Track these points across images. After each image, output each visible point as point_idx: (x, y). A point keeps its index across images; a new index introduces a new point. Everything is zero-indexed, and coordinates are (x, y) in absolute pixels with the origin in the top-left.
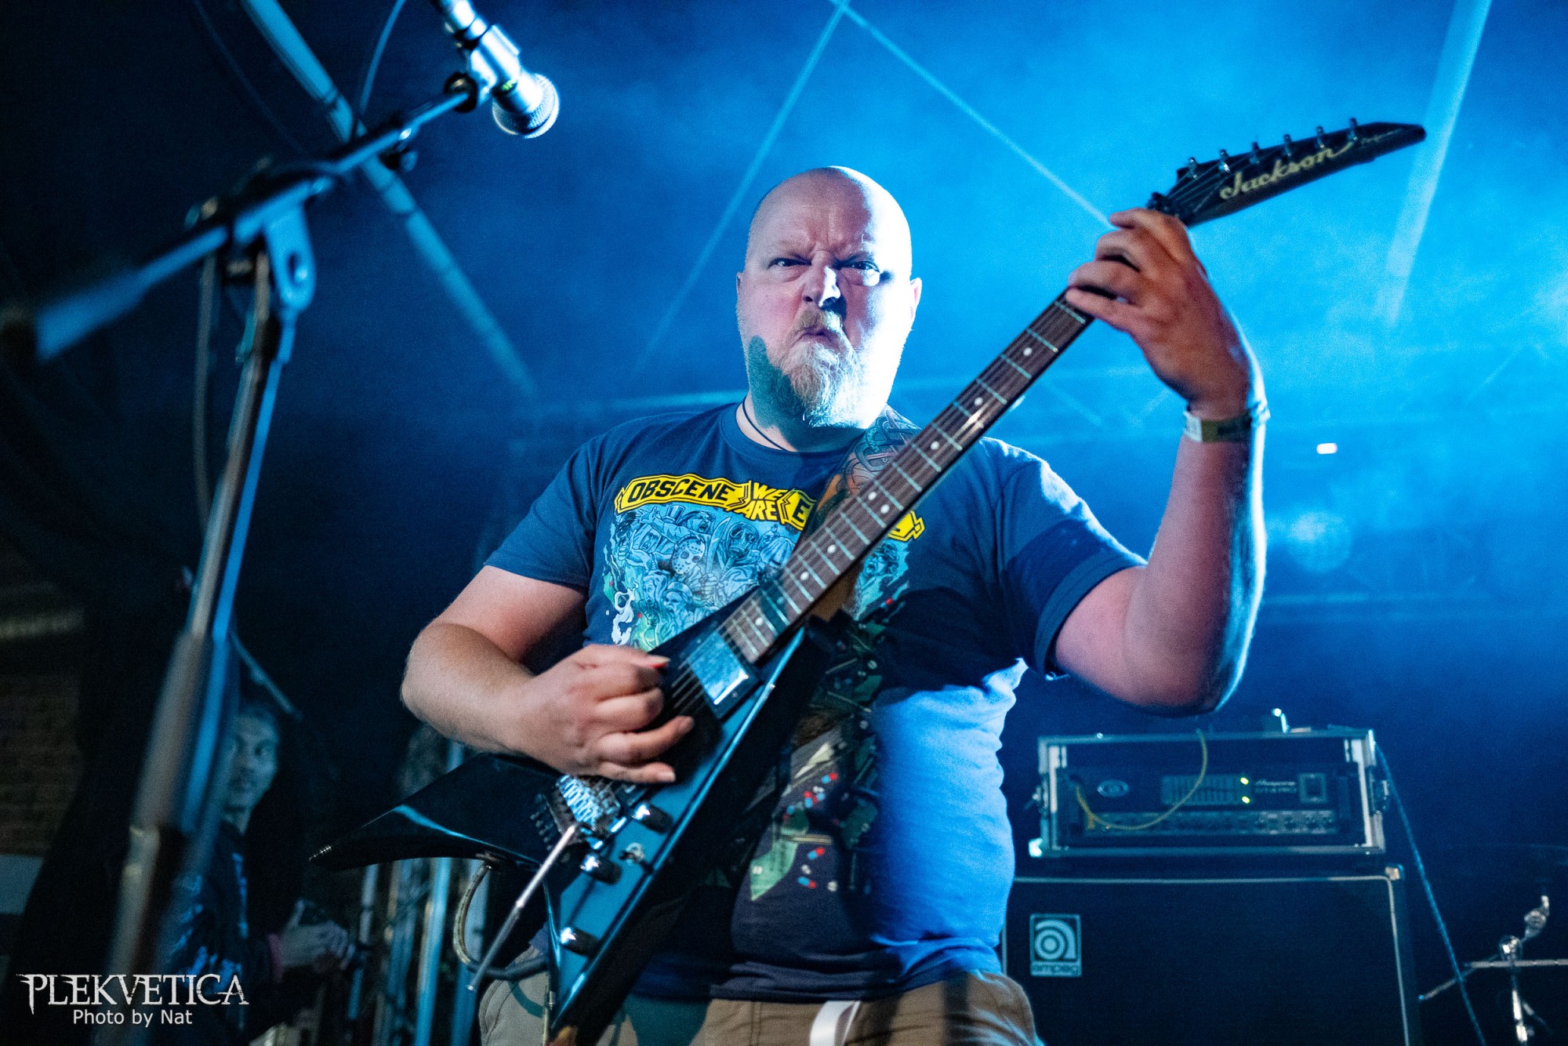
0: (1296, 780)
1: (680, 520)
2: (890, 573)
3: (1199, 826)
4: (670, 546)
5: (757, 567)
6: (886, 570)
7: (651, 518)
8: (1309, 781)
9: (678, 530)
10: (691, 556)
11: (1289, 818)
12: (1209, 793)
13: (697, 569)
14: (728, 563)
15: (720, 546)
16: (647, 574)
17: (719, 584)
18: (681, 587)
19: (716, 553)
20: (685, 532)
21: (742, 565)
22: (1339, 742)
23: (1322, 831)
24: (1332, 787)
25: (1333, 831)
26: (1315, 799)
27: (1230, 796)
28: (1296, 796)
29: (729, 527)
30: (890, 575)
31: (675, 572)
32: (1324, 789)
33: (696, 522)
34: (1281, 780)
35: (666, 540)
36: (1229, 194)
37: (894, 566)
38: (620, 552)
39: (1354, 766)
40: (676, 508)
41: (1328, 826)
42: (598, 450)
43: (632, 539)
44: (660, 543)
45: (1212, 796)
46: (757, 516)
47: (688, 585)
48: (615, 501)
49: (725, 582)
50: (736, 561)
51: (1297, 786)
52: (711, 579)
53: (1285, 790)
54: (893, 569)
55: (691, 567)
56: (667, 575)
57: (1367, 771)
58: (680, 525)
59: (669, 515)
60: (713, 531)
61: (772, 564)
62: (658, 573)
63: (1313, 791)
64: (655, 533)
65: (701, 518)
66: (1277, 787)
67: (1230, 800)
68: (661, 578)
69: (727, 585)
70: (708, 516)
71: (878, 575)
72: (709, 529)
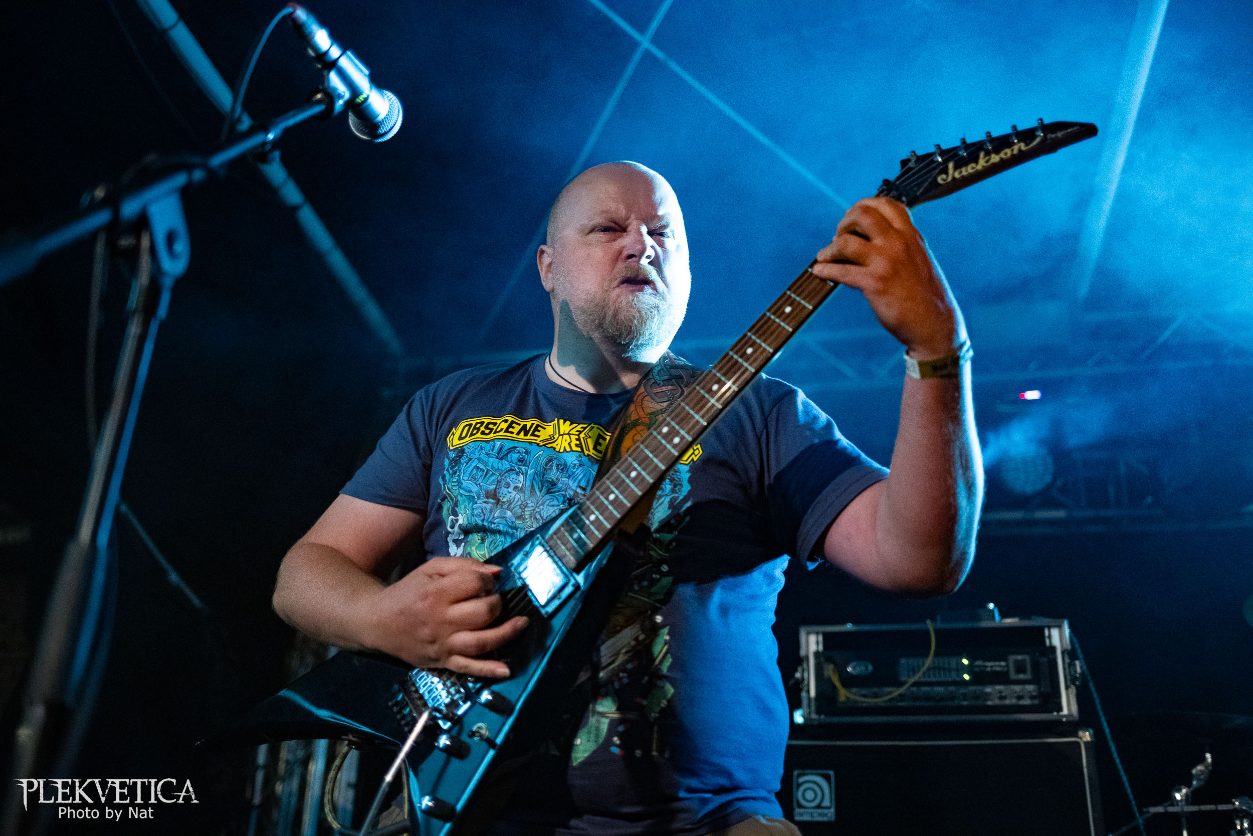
0: (1006, 660)
1: (502, 455)
2: (677, 493)
3: (928, 698)
4: (494, 478)
5: (567, 493)
6: (673, 491)
7: (477, 453)
8: (1016, 662)
9: (500, 464)
10: (512, 486)
11: (1001, 692)
12: (937, 672)
13: (517, 496)
14: (542, 492)
15: (536, 476)
16: (476, 503)
17: (536, 509)
18: (506, 513)
19: (532, 483)
20: (505, 465)
21: (555, 492)
22: (1041, 630)
23: (1027, 702)
24: (1036, 666)
25: (1036, 702)
26: (1021, 676)
27: (954, 673)
28: (1006, 673)
29: (542, 460)
30: (676, 495)
31: (499, 500)
32: (1029, 667)
33: (515, 456)
34: (995, 661)
35: (491, 473)
36: (944, 180)
37: (679, 487)
38: (453, 482)
39: (1053, 649)
40: (498, 444)
41: (1032, 698)
42: (431, 396)
43: (462, 471)
44: (486, 475)
45: (939, 674)
46: (565, 447)
47: (511, 511)
48: (448, 439)
49: (541, 507)
50: (549, 489)
51: (1007, 666)
52: (530, 505)
53: (998, 669)
54: (679, 489)
55: (513, 496)
56: (493, 504)
57: (1063, 653)
58: (501, 459)
59: (492, 451)
60: (530, 464)
61: (579, 490)
62: (485, 502)
63: (1020, 669)
64: (481, 466)
65: (519, 452)
66: (992, 667)
67: (954, 677)
68: (489, 506)
69: (543, 509)
70: (524, 451)
71: (667, 495)
72: (526, 461)
